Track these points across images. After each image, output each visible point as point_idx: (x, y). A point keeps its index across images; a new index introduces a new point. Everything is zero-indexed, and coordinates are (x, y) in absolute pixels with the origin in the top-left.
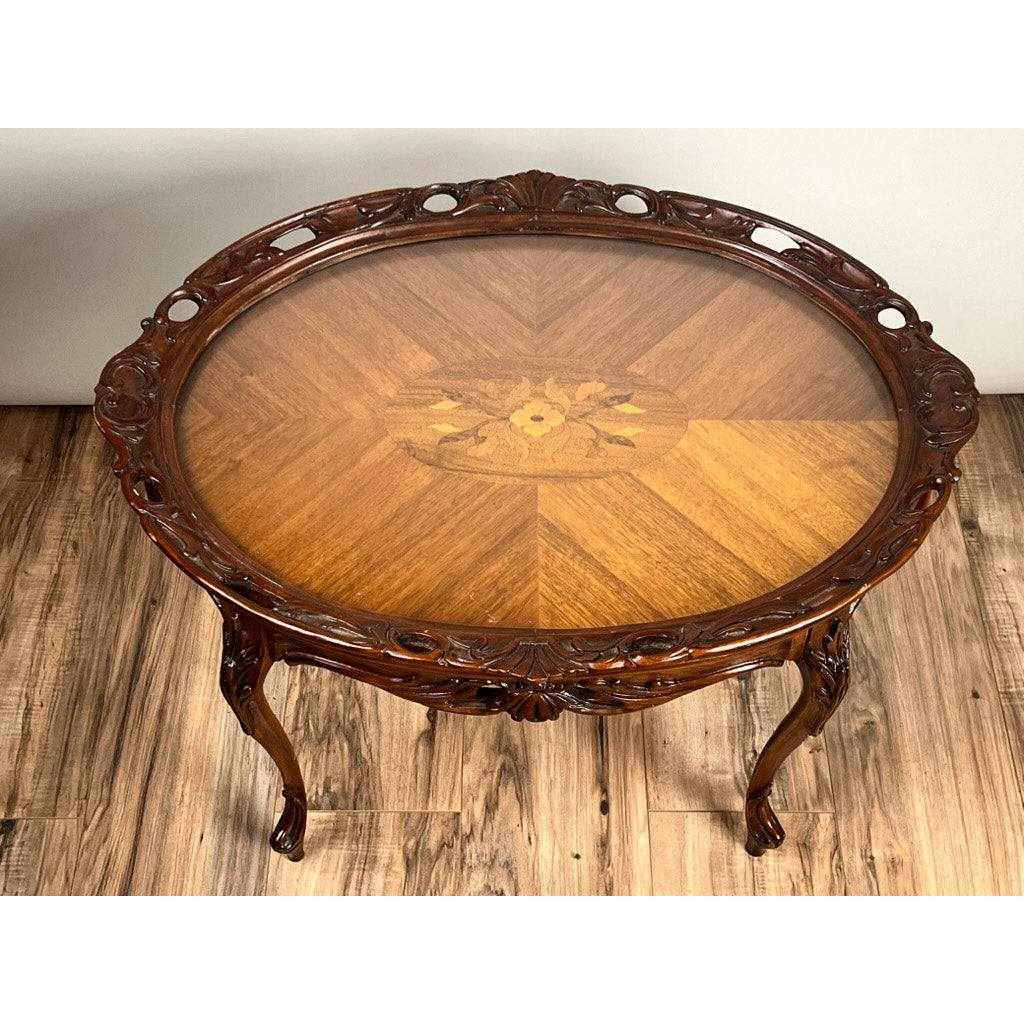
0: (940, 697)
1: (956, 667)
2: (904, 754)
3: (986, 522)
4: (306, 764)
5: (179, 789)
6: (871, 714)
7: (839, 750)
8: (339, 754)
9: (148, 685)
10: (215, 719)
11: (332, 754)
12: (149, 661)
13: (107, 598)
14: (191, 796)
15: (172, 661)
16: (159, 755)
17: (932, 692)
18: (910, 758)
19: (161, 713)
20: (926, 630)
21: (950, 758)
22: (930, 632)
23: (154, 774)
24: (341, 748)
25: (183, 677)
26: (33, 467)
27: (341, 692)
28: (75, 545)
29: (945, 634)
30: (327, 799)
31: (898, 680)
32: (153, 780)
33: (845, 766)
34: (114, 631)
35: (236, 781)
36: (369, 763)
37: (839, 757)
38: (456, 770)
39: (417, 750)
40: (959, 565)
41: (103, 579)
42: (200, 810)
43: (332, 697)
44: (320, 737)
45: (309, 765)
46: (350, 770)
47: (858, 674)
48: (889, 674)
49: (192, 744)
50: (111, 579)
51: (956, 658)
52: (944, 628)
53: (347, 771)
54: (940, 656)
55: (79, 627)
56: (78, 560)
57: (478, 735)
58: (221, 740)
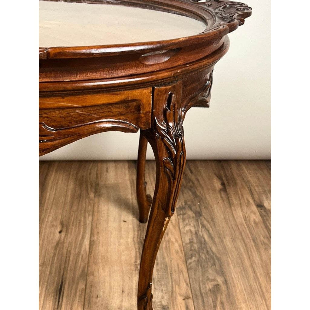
0: (255, 272)
1: (262, 260)
2: (238, 299)
3: (268, 205)
6: (217, 281)
7: (200, 298)
17: (250, 271)
18: (241, 301)
20: (244, 245)
21: (264, 301)
22: (246, 246)
29: (254, 246)
31: (231, 265)
33: (204, 306)
37: (200, 301)
40: (257, 220)
47: (210, 264)
48: (226, 263)
51: (261, 257)
52: (253, 244)
54: (252, 255)
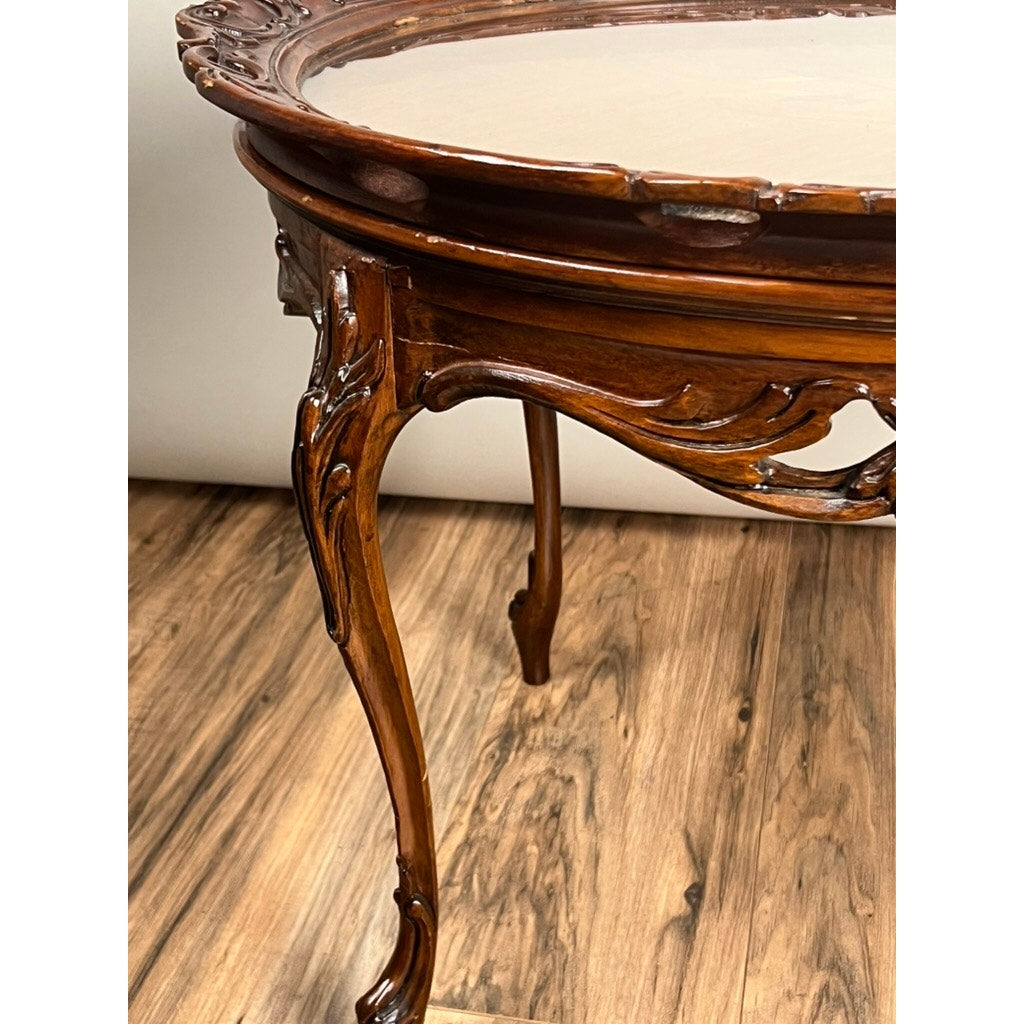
4: (454, 936)
5: (223, 945)
8: (517, 931)
9: (221, 796)
10: (314, 853)
11: (504, 929)
12: (232, 768)
13: (196, 689)
14: (240, 955)
15: (270, 771)
16: (205, 893)
19: (229, 836)
23: (190, 915)
24: (523, 922)
25: (281, 793)
26: (151, 548)
27: (537, 843)
28: (175, 629)
30: (482, 995)
32: (183, 924)
34: (192, 726)
35: (324, 945)
36: (570, 950)
38: (732, 982)
39: (660, 943)
41: (200, 668)
42: (249, 981)
43: (520, 847)
44: (487, 900)
45: (460, 939)
46: (533, 956)
49: (266, 883)
50: (212, 667)
53: (526, 958)
55: (142, 717)
56: (172, 643)
57: (780, 936)
58: (316, 884)
